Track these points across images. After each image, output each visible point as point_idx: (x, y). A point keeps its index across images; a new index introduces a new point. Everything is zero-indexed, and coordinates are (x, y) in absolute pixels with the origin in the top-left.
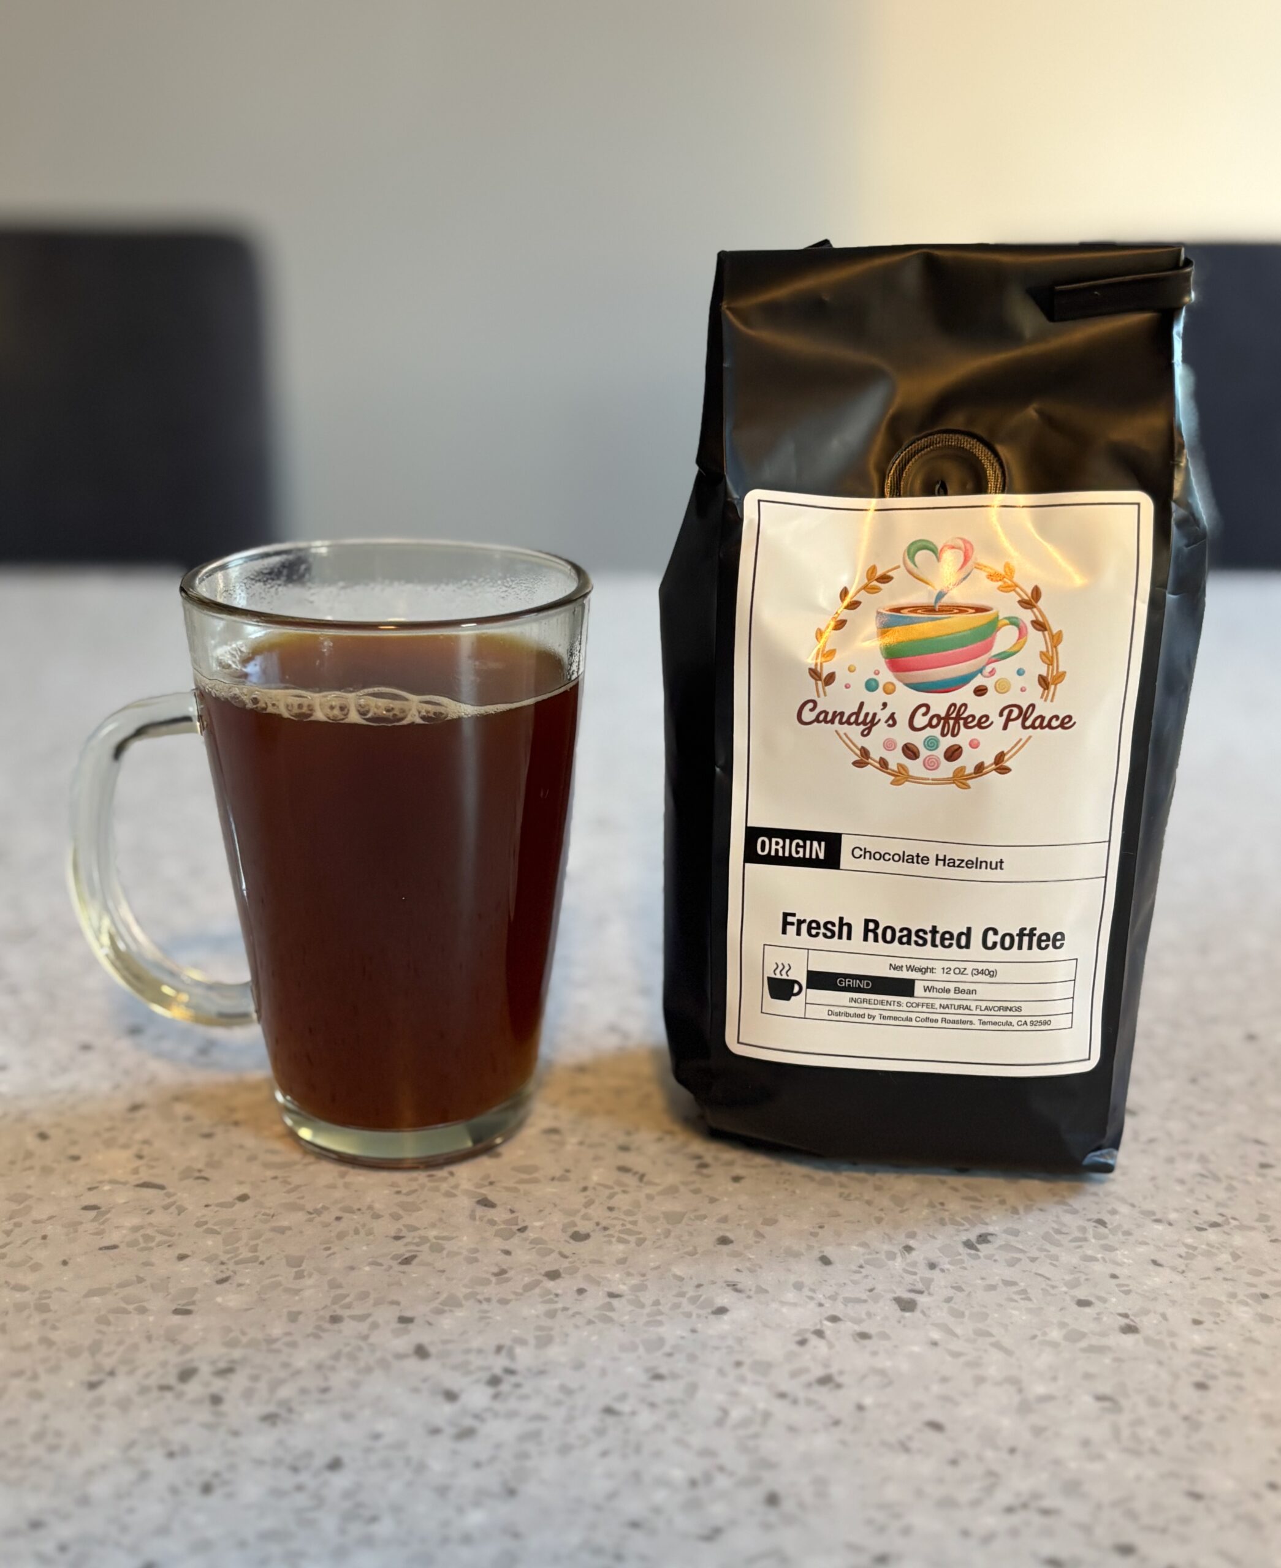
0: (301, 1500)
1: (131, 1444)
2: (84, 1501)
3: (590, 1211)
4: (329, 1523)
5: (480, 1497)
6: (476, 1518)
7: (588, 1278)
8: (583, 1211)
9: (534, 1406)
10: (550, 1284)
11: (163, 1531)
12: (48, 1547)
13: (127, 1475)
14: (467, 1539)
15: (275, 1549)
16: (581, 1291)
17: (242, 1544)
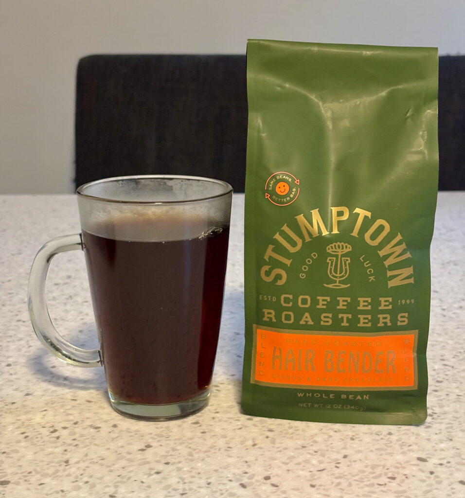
0: (384, 442)
1: (321, 430)
2: (315, 442)
3: (439, 375)
4: (397, 447)
5: (441, 441)
6: (442, 446)
7: (448, 391)
8: (437, 376)
9: (447, 421)
10: (436, 393)
11: (345, 448)
12: (311, 452)
13: (326, 437)
14: (442, 450)
15: (384, 452)
16: (447, 395)
17: (372, 451)
